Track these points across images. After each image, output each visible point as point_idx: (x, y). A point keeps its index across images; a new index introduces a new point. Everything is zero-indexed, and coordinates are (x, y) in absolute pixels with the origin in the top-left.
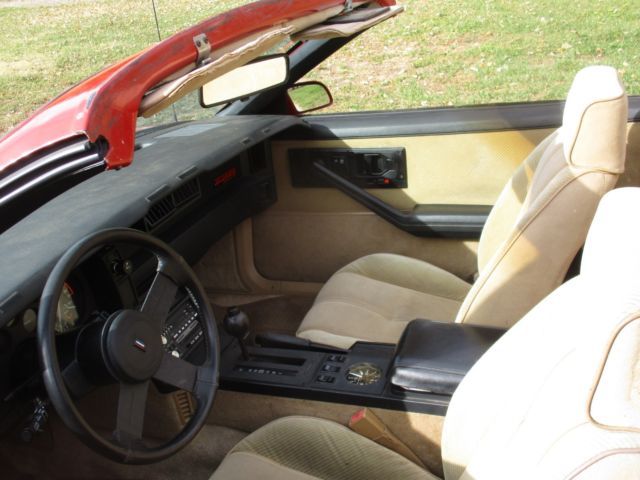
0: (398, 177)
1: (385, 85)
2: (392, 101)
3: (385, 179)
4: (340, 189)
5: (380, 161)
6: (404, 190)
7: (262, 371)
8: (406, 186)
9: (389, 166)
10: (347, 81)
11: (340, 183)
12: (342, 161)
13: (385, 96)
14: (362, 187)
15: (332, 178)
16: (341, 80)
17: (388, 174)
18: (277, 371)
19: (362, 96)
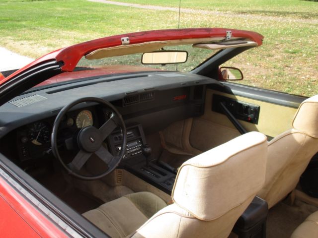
0: (254, 118)
1: (313, 81)
2: (310, 90)
3: (248, 118)
4: (227, 116)
5: (249, 109)
6: (256, 125)
7: (149, 173)
8: (257, 124)
9: (252, 112)
10: (295, 75)
11: (228, 114)
12: (233, 105)
13: (309, 86)
14: (236, 118)
15: (225, 110)
16: (293, 74)
17: (251, 116)
18: (154, 174)
19: (298, 84)
